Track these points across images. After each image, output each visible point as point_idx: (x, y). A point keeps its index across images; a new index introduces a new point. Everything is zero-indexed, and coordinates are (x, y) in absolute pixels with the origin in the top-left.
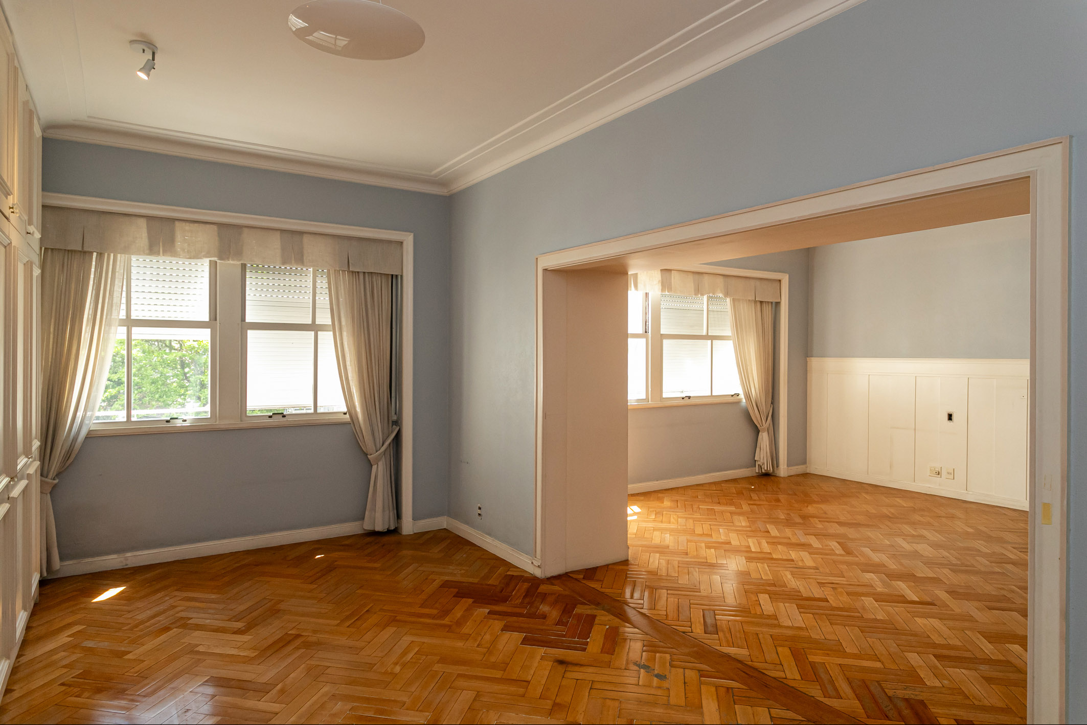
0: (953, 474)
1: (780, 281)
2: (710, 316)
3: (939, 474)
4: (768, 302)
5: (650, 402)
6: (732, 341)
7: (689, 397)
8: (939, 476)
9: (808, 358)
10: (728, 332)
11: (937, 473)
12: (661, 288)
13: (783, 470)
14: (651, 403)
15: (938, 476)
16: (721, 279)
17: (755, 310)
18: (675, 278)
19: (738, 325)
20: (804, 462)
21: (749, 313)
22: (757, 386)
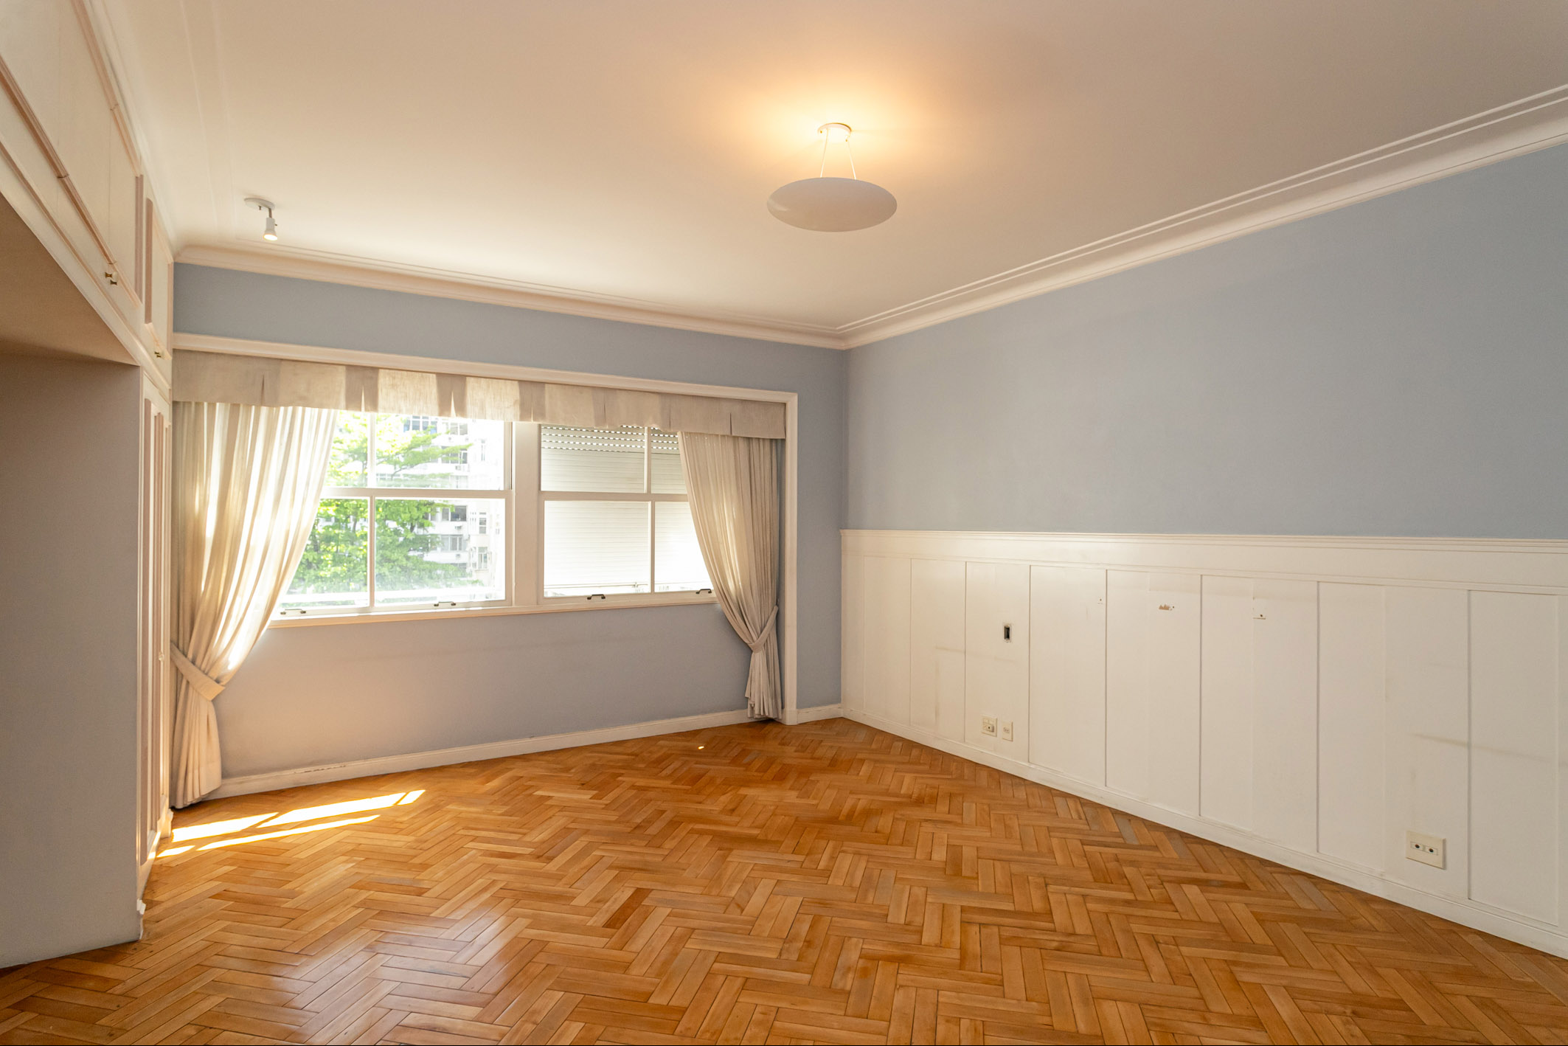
0: (1010, 731)
1: (785, 404)
2: (653, 462)
3: (993, 731)
4: (764, 439)
5: (514, 606)
6: (688, 503)
7: (603, 597)
8: (994, 734)
9: (841, 531)
10: (683, 489)
11: (991, 729)
12: (519, 413)
13: (792, 716)
14: (516, 608)
15: (992, 733)
16: (656, 401)
17: (735, 456)
18: (552, 398)
19: (699, 479)
20: (837, 699)
21: (721, 456)
22: (738, 577)
